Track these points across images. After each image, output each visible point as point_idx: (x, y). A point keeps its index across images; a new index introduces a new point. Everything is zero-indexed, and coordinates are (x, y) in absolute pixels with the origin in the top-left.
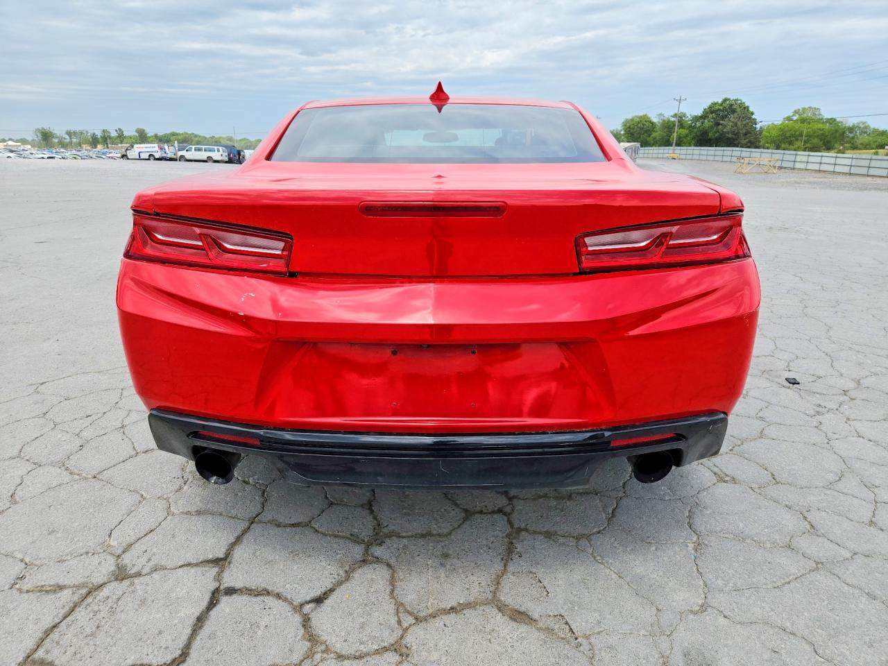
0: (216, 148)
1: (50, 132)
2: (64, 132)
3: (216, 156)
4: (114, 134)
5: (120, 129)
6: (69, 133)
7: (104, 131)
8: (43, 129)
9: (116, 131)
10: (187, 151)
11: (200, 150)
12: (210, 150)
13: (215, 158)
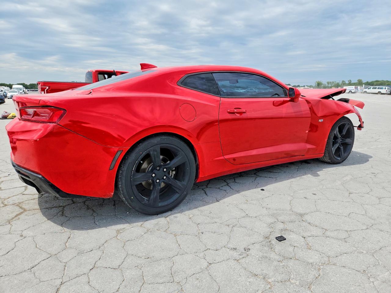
0: (384, 87)
1: (321, 83)
2: (326, 82)
3: (383, 91)
4: (347, 82)
5: (350, 80)
6: (328, 83)
7: (343, 81)
8: (319, 81)
9: (348, 81)
10: (368, 89)
11: (375, 88)
12: (381, 88)
13: (382, 92)
